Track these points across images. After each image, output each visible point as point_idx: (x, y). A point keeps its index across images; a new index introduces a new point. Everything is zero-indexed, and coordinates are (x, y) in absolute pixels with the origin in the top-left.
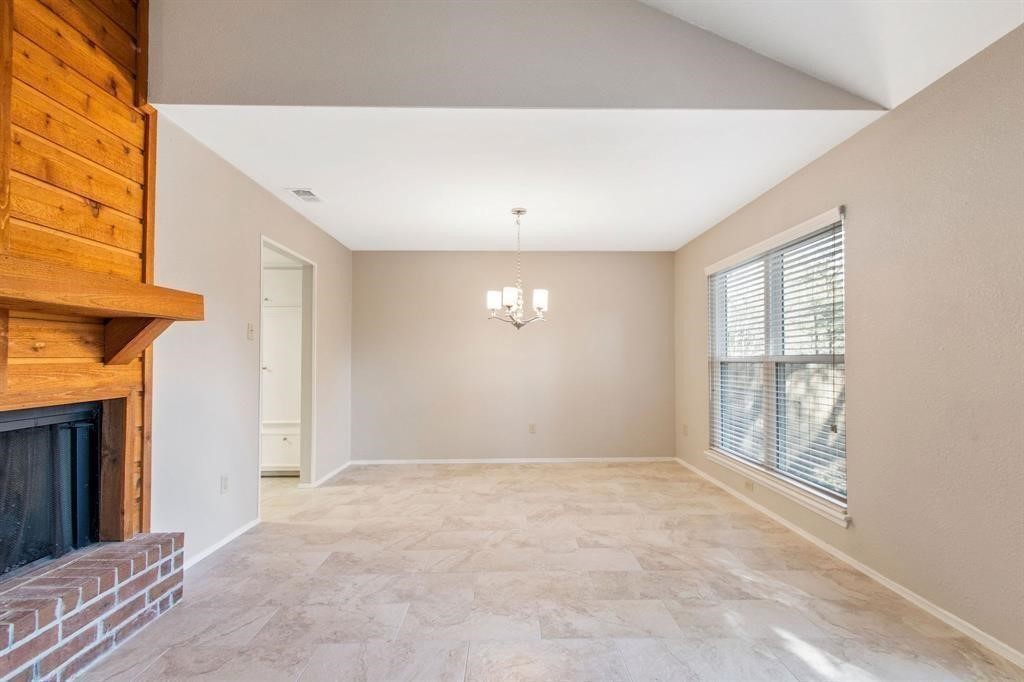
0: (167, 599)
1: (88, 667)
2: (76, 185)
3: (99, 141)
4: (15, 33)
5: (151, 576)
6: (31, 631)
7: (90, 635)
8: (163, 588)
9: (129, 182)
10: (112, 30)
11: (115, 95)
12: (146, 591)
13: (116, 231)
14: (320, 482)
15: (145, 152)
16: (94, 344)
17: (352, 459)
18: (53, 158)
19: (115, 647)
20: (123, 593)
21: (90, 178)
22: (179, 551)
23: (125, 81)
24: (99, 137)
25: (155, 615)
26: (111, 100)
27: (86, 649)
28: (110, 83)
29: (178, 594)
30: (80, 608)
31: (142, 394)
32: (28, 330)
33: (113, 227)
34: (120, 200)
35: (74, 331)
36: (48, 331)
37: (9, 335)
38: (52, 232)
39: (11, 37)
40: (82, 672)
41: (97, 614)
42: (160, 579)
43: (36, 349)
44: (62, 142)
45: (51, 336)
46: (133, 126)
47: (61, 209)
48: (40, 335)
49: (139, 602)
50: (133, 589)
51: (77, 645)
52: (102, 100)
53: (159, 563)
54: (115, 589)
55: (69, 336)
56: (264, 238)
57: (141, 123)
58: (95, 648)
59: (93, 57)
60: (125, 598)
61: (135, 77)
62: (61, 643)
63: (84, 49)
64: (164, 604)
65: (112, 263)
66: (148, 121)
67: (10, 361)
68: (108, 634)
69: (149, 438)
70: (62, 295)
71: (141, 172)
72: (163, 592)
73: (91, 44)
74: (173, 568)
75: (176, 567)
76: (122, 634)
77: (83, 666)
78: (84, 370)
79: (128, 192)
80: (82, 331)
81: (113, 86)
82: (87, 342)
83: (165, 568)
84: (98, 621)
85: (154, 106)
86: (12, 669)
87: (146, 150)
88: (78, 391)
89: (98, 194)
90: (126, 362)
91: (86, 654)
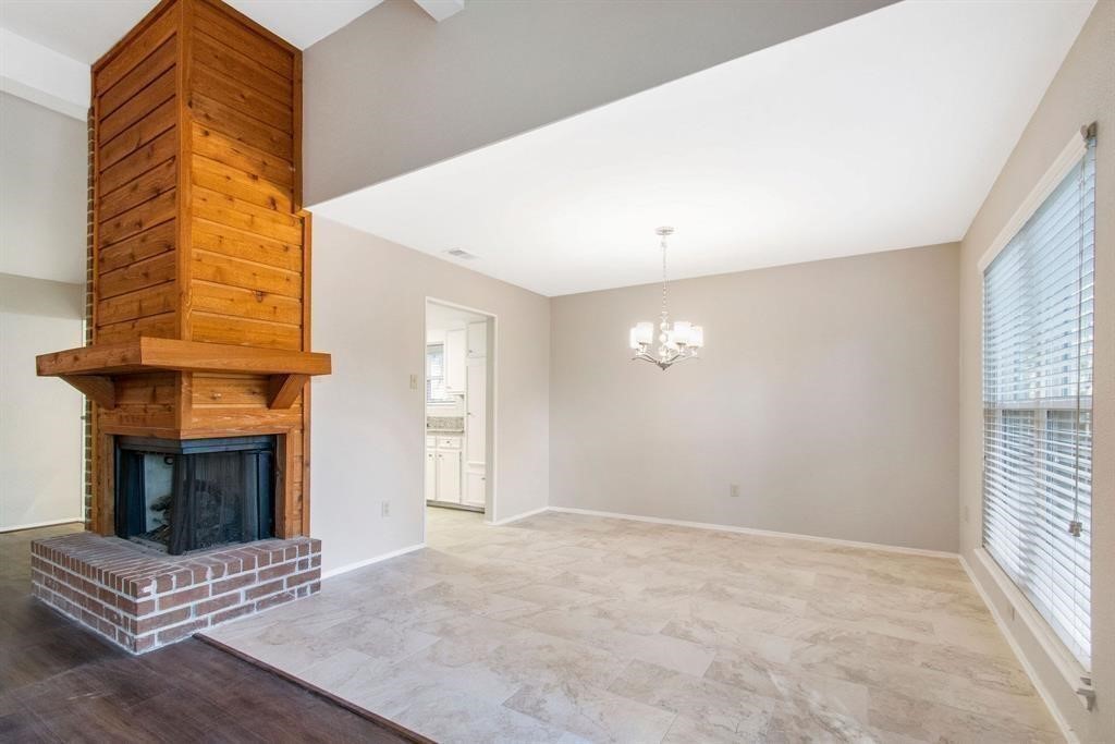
0: (305, 589)
1: (234, 620)
2: (243, 281)
3: (262, 247)
4: (195, 187)
5: (290, 568)
6: (189, 584)
7: (235, 598)
8: (300, 579)
9: (289, 272)
10: (271, 161)
11: (275, 209)
12: (284, 578)
13: (278, 310)
14: (501, 522)
15: (302, 248)
16: (259, 394)
17: (550, 505)
18: (225, 266)
19: (255, 612)
20: (263, 575)
21: (254, 274)
22: (316, 554)
23: (283, 196)
24: (262, 243)
25: (293, 597)
26: (271, 213)
27: (231, 607)
28: (270, 201)
29: (316, 587)
30: (226, 577)
31: (302, 431)
32: (208, 385)
33: (275, 308)
34: (281, 286)
35: (244, 386)
36: (224, 385)
37: (193, 389)
38: (226, 317)
39: (191, 190)
40: (227, 622)
41: (240, 586)
42: (297, 572)
43: (214, 398)
44: (232, 253)
45: (226, 389)
46: (292, 229)
47: (232, 300)
48: (217, 389)
49: (278, 585)
50: (272, 573)
51: (224, 602)
52: (264, 216)
53: (298, 559)
54: (256, 570)
55: (240, 388)
56: (427, 298)
57: (300, 226)
58: (238, 609)
59: (257, 186)
60: (265, 579)
61: (292, 191)
62: (211, 598)
63: (249, 182)
64: (301, 592)
65: (275, 334)
66: (304, 224)
67: (194, 406)
68: (249, 602)
69: (308, 465)
70: (198, 361)
71: (299, 264)
72: (302, 582)
73: (255, 178)
74: (310, 566)
75: (313, 565)
76: (262, 605)
77: (229, 618)
78: (252, 412)
79: (288, 280)
80: (250, 385)
81: (273, 203)
82: (254, 393)
83: (303, 565)
84: (241, 591)
85: (308, 209)
86: (175, 605)
87: (304, 245)
88: (246, 428)
89: (261, 284)
90: (287, 407)
91: (231, 611)
